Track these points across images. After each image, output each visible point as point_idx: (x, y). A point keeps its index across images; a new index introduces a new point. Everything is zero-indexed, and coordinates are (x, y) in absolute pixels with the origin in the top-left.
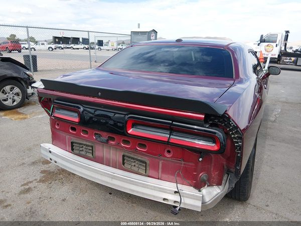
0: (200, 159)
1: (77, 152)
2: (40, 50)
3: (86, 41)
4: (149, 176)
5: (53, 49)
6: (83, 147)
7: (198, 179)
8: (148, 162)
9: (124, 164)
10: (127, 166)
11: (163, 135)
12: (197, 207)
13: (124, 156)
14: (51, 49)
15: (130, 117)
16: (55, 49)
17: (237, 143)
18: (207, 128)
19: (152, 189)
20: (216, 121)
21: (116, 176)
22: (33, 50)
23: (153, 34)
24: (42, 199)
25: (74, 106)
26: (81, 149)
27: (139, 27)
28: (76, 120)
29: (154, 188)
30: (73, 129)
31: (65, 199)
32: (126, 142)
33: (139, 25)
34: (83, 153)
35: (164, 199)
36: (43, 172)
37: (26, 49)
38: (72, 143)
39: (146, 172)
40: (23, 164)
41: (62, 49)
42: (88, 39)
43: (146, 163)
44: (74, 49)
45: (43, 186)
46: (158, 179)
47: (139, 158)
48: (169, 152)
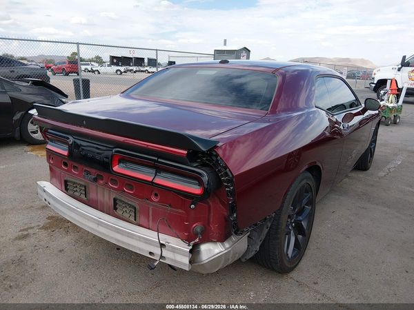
0: (192, 206)
1: (71, 192)
2: (106, 74)
3: (153, 62)
4: (139, 225)
5: (121, 73)
6: (76, 187)
7: (191, 231)
8: (138, 207)
9: (115, 209)
10: (119, 212)
11: (146, 175)
12: (185, 264)
13: (115, 200)
14: (119, 73)
15: (116, 152)
16: (125, 72)
17: (228, 187)
18: (195, 167)
19: (137, 240)
20: (204, 159)
21: (102, 222)
22: (96, 72)
23: (244, 53)
24: (36, 248)
25: (65, 137)
26: (75, 189)
27: (225, 44)
28: (66, 153)
29: (140, 239)
30: (66, 164)
31: (63, 250)
32: (114, 182)
33: (225, 41)
34: (77, 194)
35: (151, 253)
36: (49, 218)
37: (90, 71)
38: (66, 182)
39: (135, 220)
40: (32, 207)
41: (135, 72)
42: (156, 60)
43: (135, 209)
44: (149, 72)
45: (43, 234)
46: (149, 229)
47: (129, 203)
48: (156, 195)
